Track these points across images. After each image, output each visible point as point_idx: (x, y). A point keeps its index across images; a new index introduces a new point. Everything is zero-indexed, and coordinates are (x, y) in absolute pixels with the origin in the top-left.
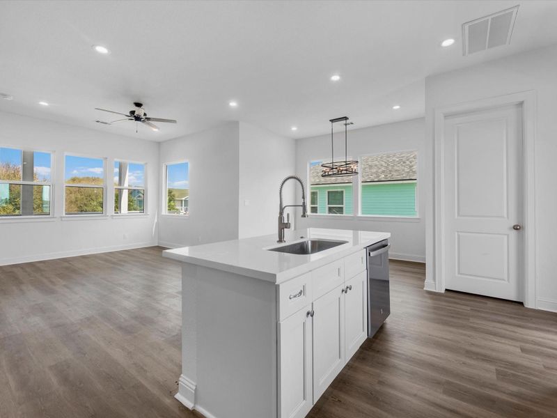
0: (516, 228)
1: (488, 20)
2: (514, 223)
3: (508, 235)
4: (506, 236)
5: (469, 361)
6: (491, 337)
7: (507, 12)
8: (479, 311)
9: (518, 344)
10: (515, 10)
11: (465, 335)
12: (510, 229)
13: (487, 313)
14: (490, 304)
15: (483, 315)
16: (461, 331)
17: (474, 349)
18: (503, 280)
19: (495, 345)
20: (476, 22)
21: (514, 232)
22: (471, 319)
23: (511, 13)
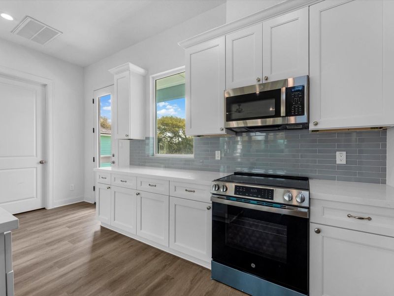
0: (41, 162)
1: (44, 27)
2: (40, 160)
3: (36, 168)
4: (35, 169)
5: (52, 247)
6: (50, 230)
7: (56, 31)
8: (27, 223)
9: (64, 226)
10: (60, 33)
11: (34, 238)
12: (38, 163)
13: (31, 221)
14: (28, 216)
15: (31, 223)
16: (29, 238)
17: (49, 241)
18: (33, 197)
19: (55, 233)
20: (36, 22)
21: (41, 164)
22: (27, 229)
23: (57, 33)
